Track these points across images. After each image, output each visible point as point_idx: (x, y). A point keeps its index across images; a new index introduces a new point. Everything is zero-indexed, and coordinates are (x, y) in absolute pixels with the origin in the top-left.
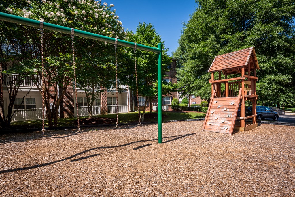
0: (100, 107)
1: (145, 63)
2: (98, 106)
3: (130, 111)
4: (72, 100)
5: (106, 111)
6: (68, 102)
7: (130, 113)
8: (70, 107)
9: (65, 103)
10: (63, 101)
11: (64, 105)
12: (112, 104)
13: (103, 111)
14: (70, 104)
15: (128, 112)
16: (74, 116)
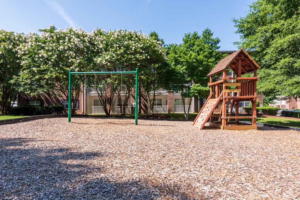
0: (167, 107)
1: (184, 69)
2: (165, 106)
3: (194, 111)
4: (146, 100)
5: (171, 110)
6: (144, 102)
7: (194, 113)
8: (145, 106)
9: (142, 103)
10: (141, 101)
11: (142, 105)
12: (180, 104)
13: (169, 110)
14: (145, 104)
15: (192, 113)
16: (147, 112)
